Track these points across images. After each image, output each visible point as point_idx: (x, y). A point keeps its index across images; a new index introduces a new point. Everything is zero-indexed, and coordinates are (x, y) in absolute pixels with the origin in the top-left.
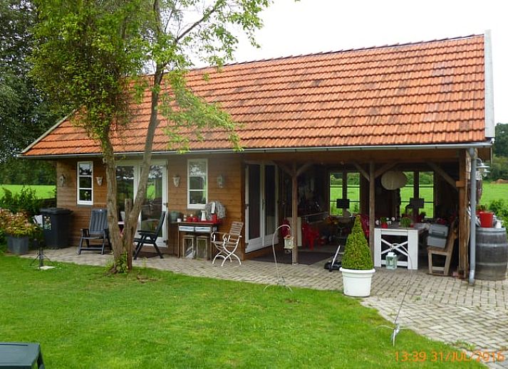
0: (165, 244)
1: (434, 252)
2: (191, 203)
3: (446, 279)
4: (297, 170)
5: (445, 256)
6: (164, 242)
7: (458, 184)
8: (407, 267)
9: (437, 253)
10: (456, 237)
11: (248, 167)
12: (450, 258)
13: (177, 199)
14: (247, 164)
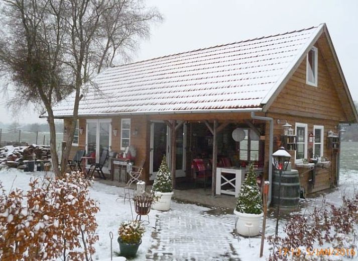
2: (122, 147)
4: (175, 126)
8: (234, 196)
11: (153, 124)
13: (116, 144)
14: (152, 122)
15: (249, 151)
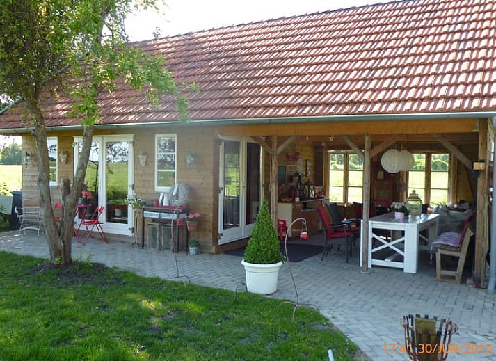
0: (131, 232)
1: (443, 252)
2: (158, 186)
3: (457, 287)
4: (277, 147)
5: (458, 258)
6: (130, 229)
7: (477, 166)
8: (402, 269)
9: (447, 253)
10: (472, 234)
11: (223, 143)
12: (464, 260)
13: (144, 181)
14: (222, 141)
15: (346, 187)
